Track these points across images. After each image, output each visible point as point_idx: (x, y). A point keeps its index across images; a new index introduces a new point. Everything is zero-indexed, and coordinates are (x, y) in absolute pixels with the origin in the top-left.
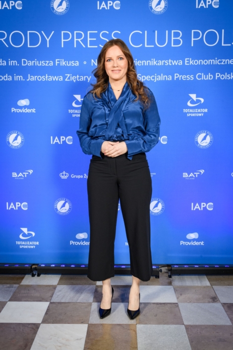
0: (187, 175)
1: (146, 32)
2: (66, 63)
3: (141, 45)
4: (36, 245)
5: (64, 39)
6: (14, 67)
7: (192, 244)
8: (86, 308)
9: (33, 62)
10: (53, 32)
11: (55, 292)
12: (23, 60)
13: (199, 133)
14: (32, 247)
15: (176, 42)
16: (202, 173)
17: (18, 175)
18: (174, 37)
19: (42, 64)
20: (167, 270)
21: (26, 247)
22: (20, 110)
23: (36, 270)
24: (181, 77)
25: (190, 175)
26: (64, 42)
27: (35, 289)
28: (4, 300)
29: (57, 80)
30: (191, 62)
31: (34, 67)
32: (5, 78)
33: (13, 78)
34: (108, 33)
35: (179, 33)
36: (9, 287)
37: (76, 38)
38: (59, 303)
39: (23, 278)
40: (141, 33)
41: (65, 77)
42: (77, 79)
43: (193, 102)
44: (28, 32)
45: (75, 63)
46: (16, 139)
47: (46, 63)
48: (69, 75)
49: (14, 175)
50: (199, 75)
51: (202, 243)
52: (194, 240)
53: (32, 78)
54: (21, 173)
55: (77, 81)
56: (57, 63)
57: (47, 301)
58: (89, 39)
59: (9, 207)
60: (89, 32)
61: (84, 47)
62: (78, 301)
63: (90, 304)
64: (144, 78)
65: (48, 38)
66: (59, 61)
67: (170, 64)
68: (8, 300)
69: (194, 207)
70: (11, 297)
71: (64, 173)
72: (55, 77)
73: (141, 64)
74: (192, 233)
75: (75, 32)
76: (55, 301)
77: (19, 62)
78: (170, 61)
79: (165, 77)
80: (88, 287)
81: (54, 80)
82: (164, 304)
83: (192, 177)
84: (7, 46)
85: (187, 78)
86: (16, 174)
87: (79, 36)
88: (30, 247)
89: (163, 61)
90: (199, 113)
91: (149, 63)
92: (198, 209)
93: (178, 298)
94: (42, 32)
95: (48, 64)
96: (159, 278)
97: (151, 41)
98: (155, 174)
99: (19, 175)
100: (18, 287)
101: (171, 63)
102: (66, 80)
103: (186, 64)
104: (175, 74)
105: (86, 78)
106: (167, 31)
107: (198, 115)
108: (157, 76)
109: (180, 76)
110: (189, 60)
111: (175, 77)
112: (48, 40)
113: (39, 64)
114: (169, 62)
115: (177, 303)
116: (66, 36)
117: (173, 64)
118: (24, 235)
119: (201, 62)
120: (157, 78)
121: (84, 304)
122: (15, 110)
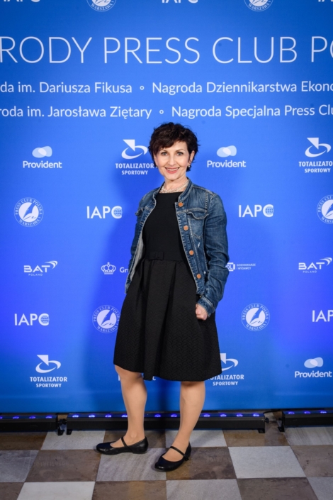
0: (305, 266)
1: (239, 39)
2: (111, 89)
3: (232, 60)
4: (63, 383)
5: (108, 50)
6: (26, 95)
7: (314, 375)
8: (157, 491)
9: (58, 87)
10: (91, 38)
11: (101, 463)
12: (41, 83)
13: (324, 200)
14: (56, 385)
15: (288, 55)
16: (329, 262)
17: (33, 269)
18: (283, 48)
19: (72, 90)
20: (273, 418)
21: (47, 385)
22: (36, 164)
23: (65, 424)
24: (296, 111)
25: (310, 267)
26: (108, 54)
27: (66, 458)
28: (17, 480)
29: (97, 115)
30: (311, 87)
31: (60, 95)
32: (13, 113)
33: (25, 113)
34: (178, 40)
35: (292, 41)
36: (23, 456)
37: (128, 49)
38: (110, 483)
39: (43, 438)
40: (232, 40)
41: (109, 111)
42: (128, 114)
43: (313, 150)
44: (50, 38)
45: (126, 88)
46: (30, 211)
47: (78, 88)
48: (116, 108)
49: (28, 269)
50: (323, 107)
51: (329, 374)
52: (316, 369)
53: (56, 113)
54: (38, 267)
55: (129, 117)
56: (96, 88)
57: (90, 480)
58: (148, 50)
59: (18, 321)
60: (148, 39)
61: (141, 62)
62: (142, 479)
63: (164, 485)
64: (236, 112)
65: (82, 49)
66: (101, 85)
67: (278, 91)
68: (24, 480)
69: (316, 318)
70: (30, 474)
71: (109, 265)
72: (94, 111)
73: (232, 90)
74: (313, 358)
75: (126, 39)
76: (103, 480)
77: (36, 87)
78: (277, 85)
79: (270, 111)
80: (154, 452)
81: (92, 115)
82: (285, 479)
83: (313, 269)
84: (16, 61)
85: (304, 112)
86: (30, 268)
87: (132, 45)
88: (52, 385)
89: (266, 86)
90: (324, 167)
91: (244, 88)
92: (323, 320)
93: (304, 469)
94: (73, 38)
95: (83, 90)
96: (264, 432)
97: (247, 54)
98: (254, 265)
99: (36, 270)
100: (38, 455)
101: (279, 88)
102: (111, 116)
103: (303, 90)
104: (286, 106)
105: (144, 113)
106: (273, 38)
107: (321, 170)
108: (257, 108)
109: (294, 110)
110: (307, 84)
111: (286, 111)
112: (82, 52)
113: (68, 90)
114: (276, 87)
115: (305, 478)
116: (112, 45)
117: (283, 90)
118: (44, 366)
119: (326, 87)
120: (257, 112)
121: (153, 484)
122: (28, 164)
